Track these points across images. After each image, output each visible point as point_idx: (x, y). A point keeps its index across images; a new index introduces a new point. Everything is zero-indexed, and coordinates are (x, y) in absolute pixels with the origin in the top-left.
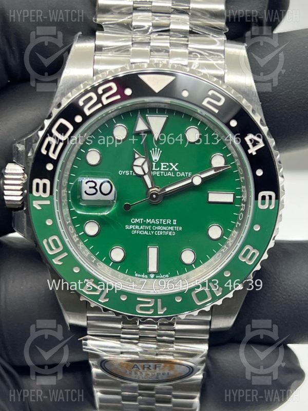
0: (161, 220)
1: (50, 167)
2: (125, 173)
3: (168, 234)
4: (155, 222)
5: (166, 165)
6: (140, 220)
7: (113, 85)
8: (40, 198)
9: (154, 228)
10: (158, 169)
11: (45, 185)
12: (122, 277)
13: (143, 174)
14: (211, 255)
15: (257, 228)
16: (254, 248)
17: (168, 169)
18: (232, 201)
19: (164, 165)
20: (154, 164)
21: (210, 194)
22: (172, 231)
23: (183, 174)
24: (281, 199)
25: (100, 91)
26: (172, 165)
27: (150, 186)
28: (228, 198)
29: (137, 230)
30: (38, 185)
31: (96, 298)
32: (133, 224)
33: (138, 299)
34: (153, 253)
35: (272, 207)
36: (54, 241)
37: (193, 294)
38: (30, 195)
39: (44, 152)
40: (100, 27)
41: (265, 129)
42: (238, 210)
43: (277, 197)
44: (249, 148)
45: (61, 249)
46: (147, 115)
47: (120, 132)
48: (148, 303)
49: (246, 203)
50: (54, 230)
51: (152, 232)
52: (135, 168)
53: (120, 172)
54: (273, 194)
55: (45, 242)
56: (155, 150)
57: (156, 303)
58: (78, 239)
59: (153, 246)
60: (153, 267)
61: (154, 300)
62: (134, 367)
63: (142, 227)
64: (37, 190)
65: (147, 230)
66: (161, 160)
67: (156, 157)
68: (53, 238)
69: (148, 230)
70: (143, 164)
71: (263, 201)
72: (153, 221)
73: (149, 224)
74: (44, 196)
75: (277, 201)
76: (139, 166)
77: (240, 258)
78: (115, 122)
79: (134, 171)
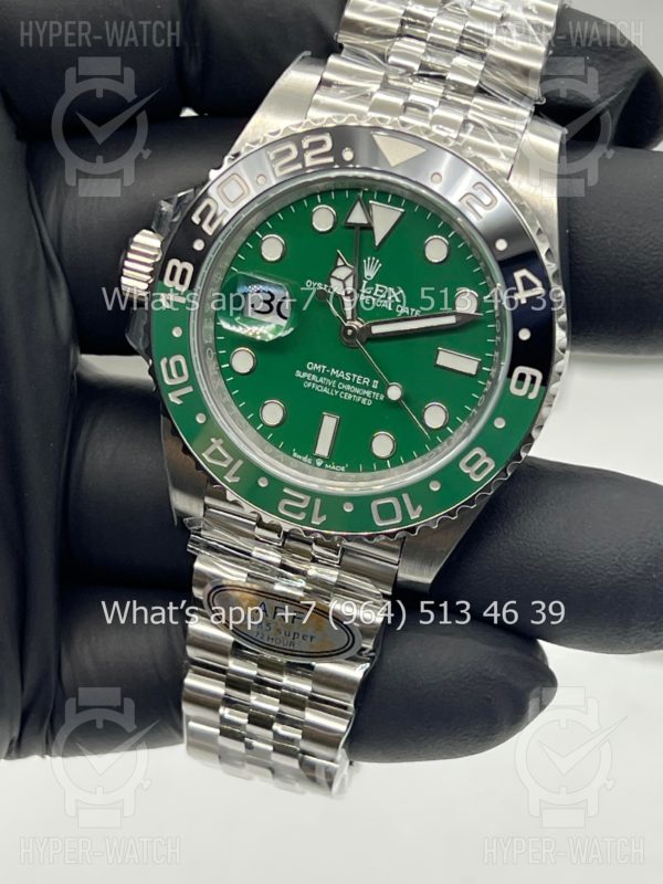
0: (355, 376)
1: (199, 245)
3: (360, 401)
4: (345, 376)
6: (322, 368)
7: (327, 138)
8: (173, 291)
9: (341, 386)
11: (185, 272)
12: (270, 452)
14: (422, 452)
15: (500, 424)
16: (488, 457)
18: (474, 373)
20: (365, 282)
21: (441, 353)
22: (368, 398)
24: (553, 387)
25: (305, 143)
27: (349, 317)
28: (468, 365)
29: (313, 382)
30: (174, 268)
31: (221, 472)
32: (309, 372)
33: (286, 490)
34: (329, 424)
35: (532, 396)
36: (178, 364)
37: (374, 504)
38: (160, 282)
39: (196, 219)
41: (551, 267)
42: (480, 390)
43: (545, 383)
45: (185, 378)
46: (371, 202)
47: (323, 219)
48: (300, 501)
49: (495, 382)
50: (182, 347)
52: (333, 281)
54: (539, 375)
55: (163, 363)
56: (371, 260)
57: (312, 504)
58: (216, 373)
59: (332, 411)
60: (323, 448)
61: (309, 498)
63: (321, 380)
64: (172, 278)
65: (328, 386)
66: (379, 278)
67: (370, 273)
68: (178, 360)
69: (330, 387)
70: (347, 278)
71: (520, 382)
72: (342, 374)
73: (334, 377)
74: (178, 287)
75: (544, 388)
76: (340, 280)
77: (462, 465)
78: (319, 200)
79: (330, 287)
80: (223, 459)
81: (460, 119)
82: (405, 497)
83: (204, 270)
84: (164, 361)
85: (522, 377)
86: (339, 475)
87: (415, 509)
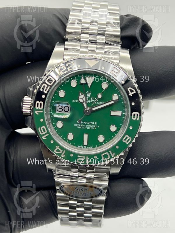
0: (90, 122)
1: (43, 96)
2: (75, 101)
3: (93, 129)
4: (88, 123)
5: (93, 98)
8: (39, 110)
9: (87, 126)
10: (90, 100)
11: (41, 104)
12: (72, 147)
13: (83, 102)
14: (111, 138)
15: (131, 128)
16: (129, 137)
17: (94, 100)
18: (121, 115)
20: (88, 98)
21: (111, 112)
22: (95, 127)
23: (100, 103)
24: (142, 116)
25: (67, 65)
26: (96, 99)
27: (86, 108)
28: (119, 114)
29: (79, 126)
30: (38, 104)
31: (60, 155)
32: (78, 124)
33: (78, 156)
34: (86, 136)
35: (138, 119)
36: (43, 129)
37: (102, 155)
38: (34, 108)
39: (41, 90)
40: (67, 40)
41: (136, 86)
42: (123, 119)
43: (140, 115)
44: (129, 93)
45: (46, 132)
47: (74, 84)
48: (82, 158)
49: (127, 116)
50: (43, 124)
51: (86, 128)
52: (80, 99)
53: (73, 101)
55: (39, 129)
56: (88, 92)
57: (86, 158)
58: (53, 129)
59: (86, 133)
60: (86, 143)
61: (85, 157)
62: (75, 189)
63: (81, 125)
64: (38, 106)
66: (91, 96)
67: (89, 95)
68: (43, 127)
69: (84, 127)
70: (83, 98)
72: (86, 123)
73: (85, 124)
74: (40, 109)
75: (140, 117)
77: (123, 140)
79: (79, 101)
80: (60, 151)
81: (103, 52)
82: (110, 151)
83: (46, 104)
85: (134, 115)
86: (91, 149)
87: (113, 154)
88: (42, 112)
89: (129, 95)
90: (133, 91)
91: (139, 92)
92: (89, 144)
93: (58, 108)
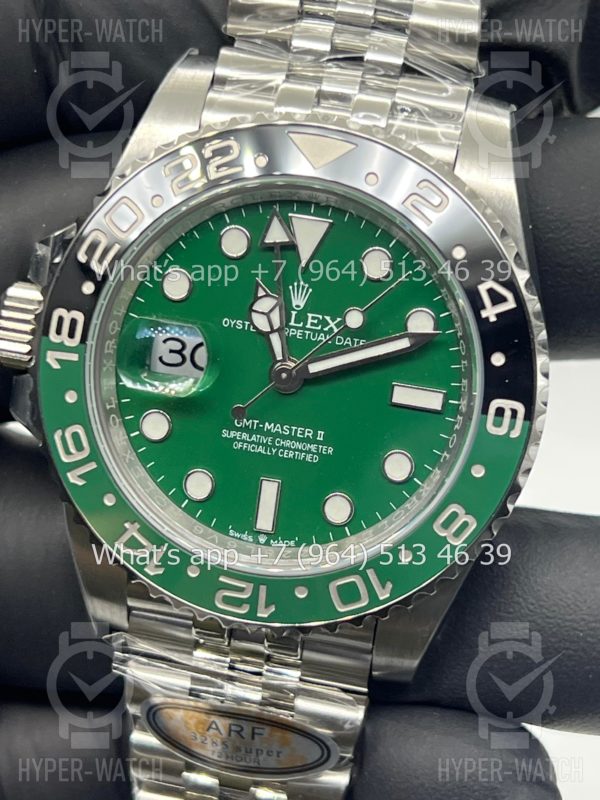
0: (294, 428)
1: (88, 288)
2: (235, 324)
3: (304, 459)
4: (282, 430)
5: (318, 318)
6: (253, 423)
7: (233, 143)
8: (61, 347)
9: (279, 442)
10: (301, 325)
11: (74, 322)
12: (201, 532)
13: (269, 330)
14: (386, 512)
15: (478, 472)
16: (467, 514)
17: (319, 328)
18: (439, 408)
19: (313, 318)
20: (294, 313)
21: (396, 389)
22: (314, 454)
23: (348, 341)
24: (538, 423)
25: (207, 153)
26: (330, 321)
27: (279, 357)
28: (432, 400)
29: (244, 441)
30: (61, 319)
32: (237, 429)
33: (222, 579)
34: (269, 491)
35: (515, 434)
36: (75, 436)
37: (332, 587)
38: (44, 338)
39: (82, 257)
41: (522, 277)
43: (529, 416)
44: (484, 307)
45: (86, 453)
46: (290, 215)
47: (235, 241)
48: (241, 590)
49: (468, 417)
50: (79, 414)
51: (274, 451)
52: (255, 316)
53: (226, 322)
54: (520, 408)
55: (58, 435)
56: (298, 286)
57: (256, 593)
58: (124, 443)
59: (271, 474)
60: (265, 520)
61: (252, 585)
62: (210, 728)
63: (254, 438)
64: (59, 332)
65: (263, 444)
66: (309, 307)
67: (299, 301)
68: (75, 430)
69: (265, 445)
70: (271, 311)
71: (499, 419)
72: (277, 429)
73: (268, 433)
74: (69, 343)
75: (528, 423)
76: (263, 313)
77: (437, 528)
78: (228, 221)
79: (252, 323)
82: (371, 573)
83: (96, 321)
84: (59, 432)
85: (500, 412)
87: (384, 587)
88: (74, 357)
89: (484, 314)
90: (504, 300)
91: (533, 304)
92: (281, 530)
93: (162, 349)
